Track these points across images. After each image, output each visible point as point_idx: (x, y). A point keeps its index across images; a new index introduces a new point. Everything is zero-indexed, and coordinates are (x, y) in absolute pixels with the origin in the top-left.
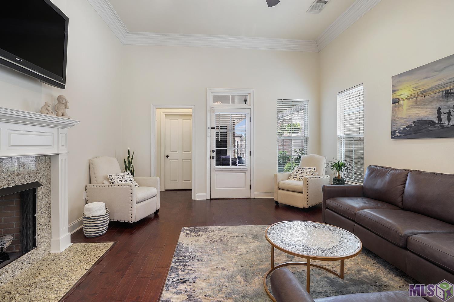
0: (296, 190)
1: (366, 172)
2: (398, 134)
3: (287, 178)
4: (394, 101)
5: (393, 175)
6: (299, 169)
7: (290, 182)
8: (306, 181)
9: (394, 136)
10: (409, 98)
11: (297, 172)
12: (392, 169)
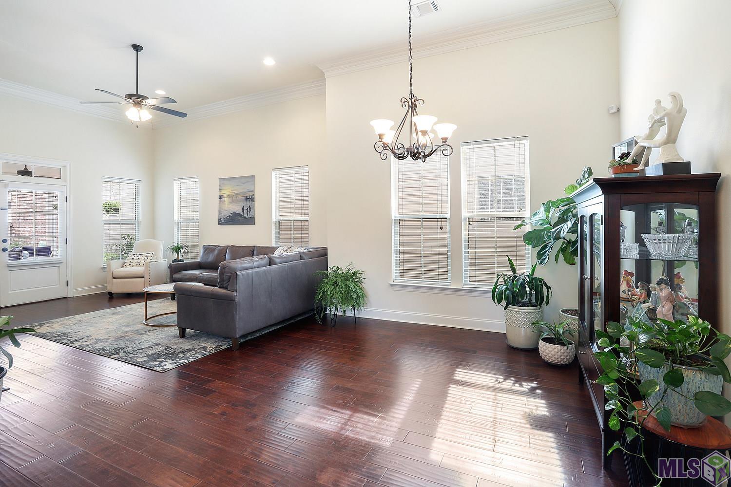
0: (135, 276)
1: (202, 251)
2: (222, 221)
3: (121, 265)
4: (220, 197)
5: (219, 250)
6: (135, 256)
7: (125, 269)
8: (147, 265)
9: (220, 223)
10: (229, 197)
11: (133, 259)
12: (219, 246)
